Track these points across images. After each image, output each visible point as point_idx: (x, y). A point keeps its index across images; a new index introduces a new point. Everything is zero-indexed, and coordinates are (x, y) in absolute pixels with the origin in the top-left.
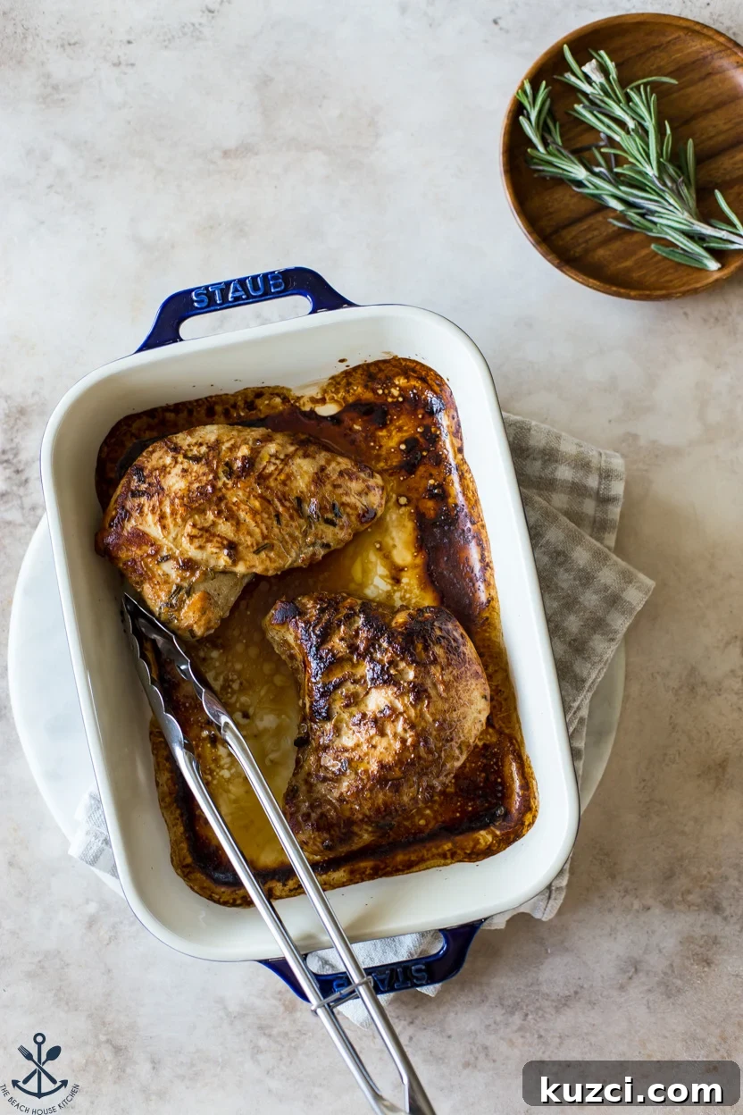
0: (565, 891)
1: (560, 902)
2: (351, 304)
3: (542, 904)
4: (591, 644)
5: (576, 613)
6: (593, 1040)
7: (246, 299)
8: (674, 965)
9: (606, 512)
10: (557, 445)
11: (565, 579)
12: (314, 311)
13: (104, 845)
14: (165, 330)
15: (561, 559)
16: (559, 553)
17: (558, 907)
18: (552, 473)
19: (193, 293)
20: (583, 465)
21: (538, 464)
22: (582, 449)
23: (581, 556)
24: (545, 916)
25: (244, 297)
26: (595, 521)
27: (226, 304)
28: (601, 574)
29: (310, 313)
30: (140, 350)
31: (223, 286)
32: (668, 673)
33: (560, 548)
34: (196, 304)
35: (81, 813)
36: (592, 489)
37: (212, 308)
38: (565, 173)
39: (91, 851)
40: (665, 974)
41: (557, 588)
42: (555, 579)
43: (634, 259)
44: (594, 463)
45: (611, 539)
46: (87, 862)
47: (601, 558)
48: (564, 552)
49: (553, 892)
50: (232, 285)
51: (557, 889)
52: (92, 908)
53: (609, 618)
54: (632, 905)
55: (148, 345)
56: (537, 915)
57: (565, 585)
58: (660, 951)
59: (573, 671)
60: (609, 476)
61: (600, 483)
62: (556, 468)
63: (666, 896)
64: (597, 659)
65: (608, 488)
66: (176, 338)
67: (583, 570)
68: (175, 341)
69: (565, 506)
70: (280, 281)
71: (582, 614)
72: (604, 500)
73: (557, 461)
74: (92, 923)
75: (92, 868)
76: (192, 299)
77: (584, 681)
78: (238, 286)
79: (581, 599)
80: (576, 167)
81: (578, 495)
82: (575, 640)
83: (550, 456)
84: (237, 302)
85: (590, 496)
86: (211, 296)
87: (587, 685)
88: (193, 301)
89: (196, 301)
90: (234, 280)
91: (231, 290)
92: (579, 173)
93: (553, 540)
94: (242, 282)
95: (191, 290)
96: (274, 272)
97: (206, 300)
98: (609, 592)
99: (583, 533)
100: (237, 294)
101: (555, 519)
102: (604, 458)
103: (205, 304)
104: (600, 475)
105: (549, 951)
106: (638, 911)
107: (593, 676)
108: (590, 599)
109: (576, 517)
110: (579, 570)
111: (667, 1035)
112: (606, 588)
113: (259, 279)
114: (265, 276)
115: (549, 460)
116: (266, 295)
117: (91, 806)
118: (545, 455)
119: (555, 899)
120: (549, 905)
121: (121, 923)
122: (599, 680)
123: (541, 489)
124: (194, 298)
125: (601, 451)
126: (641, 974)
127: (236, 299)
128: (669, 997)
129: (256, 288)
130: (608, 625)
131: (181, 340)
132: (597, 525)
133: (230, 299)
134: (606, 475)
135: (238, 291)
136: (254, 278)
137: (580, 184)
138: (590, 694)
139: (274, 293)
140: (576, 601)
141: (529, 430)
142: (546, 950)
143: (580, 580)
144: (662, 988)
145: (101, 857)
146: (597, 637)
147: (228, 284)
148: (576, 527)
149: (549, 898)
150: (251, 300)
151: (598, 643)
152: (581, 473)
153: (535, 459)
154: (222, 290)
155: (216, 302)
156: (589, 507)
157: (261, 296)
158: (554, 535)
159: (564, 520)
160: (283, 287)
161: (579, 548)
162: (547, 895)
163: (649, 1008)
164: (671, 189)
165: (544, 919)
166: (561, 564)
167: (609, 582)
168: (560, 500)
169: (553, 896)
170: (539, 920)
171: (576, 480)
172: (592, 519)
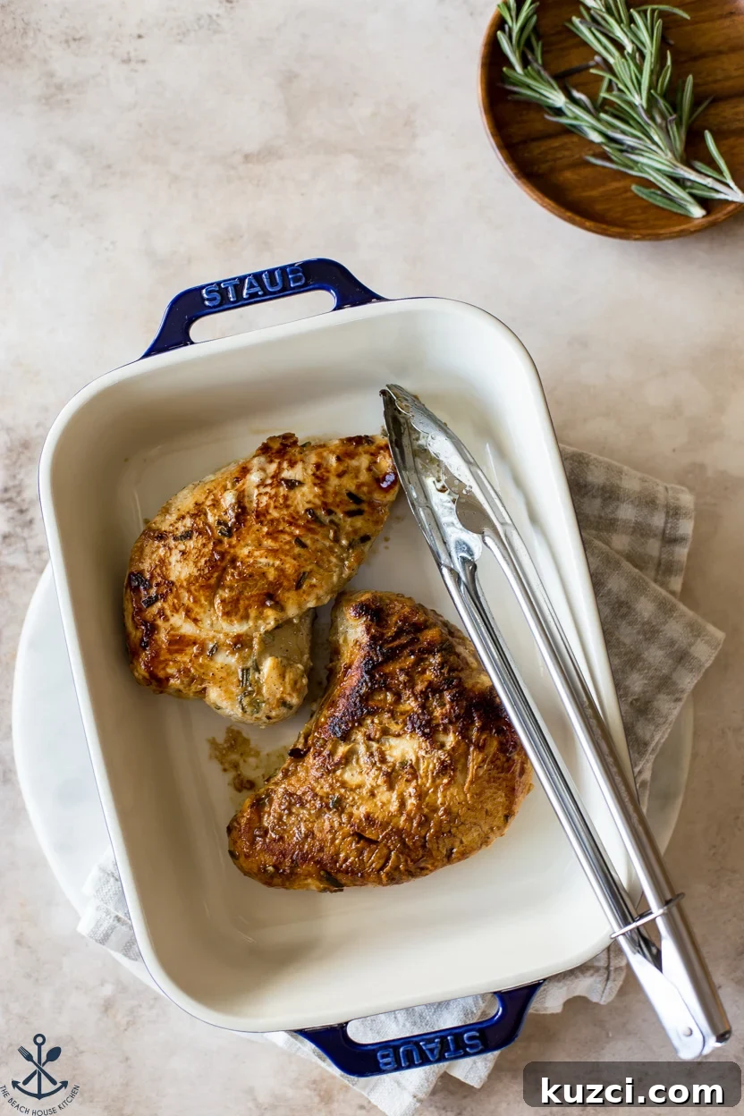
0: (625, 971)
1: (619, 983)
2: (380, 299)
3: (600, 986)
4: (655, 703)
5: (639, 670)
7: (264, 295)
9: (672, 554)
10: (618, 482)
11: (627, 634)
12: (339, 307)
13: (116, 922)
14: (174, 333)
15: (624, 610)
16: (621, 604)
17: (617, 989)
18: (613, 512)
19: (204, 291)
20: (648, 502)
21: (598, 502)
22: (646, 484)
23: (645, 608)
24: (603, 999)
25: (260, 293)
26: (659, 564)
27: (240, 302)
28: (666, 627)
29: (335, 310)
30: (147, 355)
31: (237, 282)
33: (623, 598)
34: (207, 303)
35: (88, 888)
36: (657, 527)
37: (226, 307)
38: (543, 98)
39: (102, 929)
41: (619, 643)
42: (616, 633)
43: (602, 189)
44: (661, 499)
45: (677, 583)
46: (96, 941)
47: (665, 609)
48: (627, 603)
49: (612, 973)
50: (247, 281)
51: (616, 969)
52: (108, 990)
53: (675, 676)
55: (155, 349)
56: (595, 999)
57: (627, 641)
59: (635, 734)
60: (677, 514)
61: (666, 523)
62: (617, 507)
64: (662, 720)
65: (675, 528)
66: (185, 340)
67: (648, 623)
68: (186, 345)
69: (627, 548)
70: (300, 274)
71: (646, 671)
72: (670, 540)
73: (618, 499)
74: (108, 1006)
75: (104, 947)
76: (202, 297)
77: (646, 744)
78: (253, 281)
79: (646, 655)
80: (555, 93)
81: (642, 535)
82: (637, 700)
83: (610, 494)
84: (254, 299)
85: (655, 535)
86: (224, 292)
87: (650, 749)
88: (203, 299)
89: (208, 300)
90: (250, 275)
91: (246, 286)
92: (558, 99)
93: (615, 589)
94: (258, 276)
95: (202, 287)
96: (293, 265)
97: (219, 298)
98: (676, 647)
99: (647, 579)
100: (253, 290)
101: (617, 565)
102: (670, 492)
103: (216, 303)
104: (667, 513)
105: (610, 1035)
107: (657, 738)
108: (655, 655)
109: (637, 560)
110: (643, 624)
112: (672, 643)
113: (276, 273)
114: (283, 269)
115: (610, 497)
116: (285, 291)
117: (100, 879)
118: (606, 492)
119: (614, 981)
120: (608, 987)
121: (140, 1006)
122: (662, 741)
123: (600, 530)
124: (205, 296)
125: (668, 486)
127: (252, 296)
129: (273, 282)
130: (674, 684)
131: (192, 343)
132: (662, 567)
133: (245, 296)
134: (674, 512)
135: (254, 287)
136: (271, 272)
137: (559, 112)
138: (652, 757)
139: (294, 288)
140: (638, 658)
141: (587, 464)
142: (608, 1034)
143: (645, 634)
145: (112, 935)
146: (662, 696)
147: (242, 279)
148: (640, 573)
149: (608, 979)
150: (268, 296)
151: (664, 704)
152: (645, 511)
153: (594, 497)
154: (235, 286)
155: (228, 299)
156: (653, 547)
157: (279, 291)
158: (616, 584)
159: (627, 565)
160: (303, 281)
161: (642, 598)
162: (606, 976)
164: (659, 126)
165: (602, 1003)
166: (624, 616)
167: (676, 636)
168: (621, 542)
169: (612, 977)
170: (597, 1004)
171: (640, 519)
172: (656, 561)
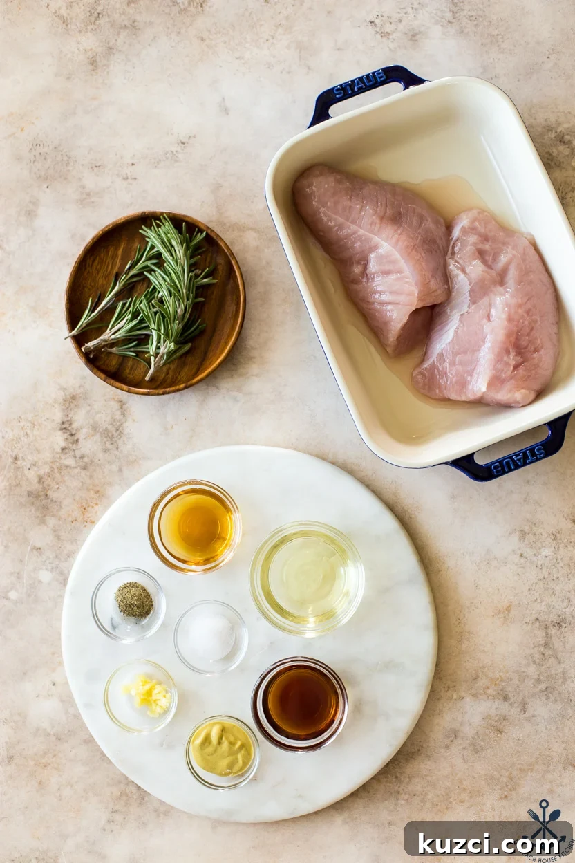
2: (425, 81)
6: (429, 778)
8: (479, 732)
12: (405, 88)
14: (321, 113)
19: (335, 90)
25: (364, 88)
27: (353, 93)
30: (310, 127)
31: (351, 83)
32: (473, 553)
34: (337, 96)
40: (474, 738)
50: (356, 82)
54: (452, 696)
58: (470, 725)
63: (473, 691)
66: (327, 116)
68: (328, 118)
70: (383, 75)
76: (334, 93)
78: (359, 82)
84: (361, 91)
86: (345, 90)
89: (337, 94)
90: (357, 79)
91: (356, 84)
94: (361, 79)
95: (334, 88)
96: (378, 71)
97: (343, 93)
100: (360, 87)
103: (342, 95)
106: (456, 700)
111: (476, 776)
113: (370, 76)
114: (374, 73)
116: (376, 84)
126: (458, 739)
127: (359, 89)
128: (477, 753)
129: (369, 81)
131: (331, 117)
133: (356, 90)
136: (367, 76)
139: (380, 82)
144: (472, 748)
147: (353, 81)
154: (350, 86)
160: (385, 78)
163: (464, 759)
